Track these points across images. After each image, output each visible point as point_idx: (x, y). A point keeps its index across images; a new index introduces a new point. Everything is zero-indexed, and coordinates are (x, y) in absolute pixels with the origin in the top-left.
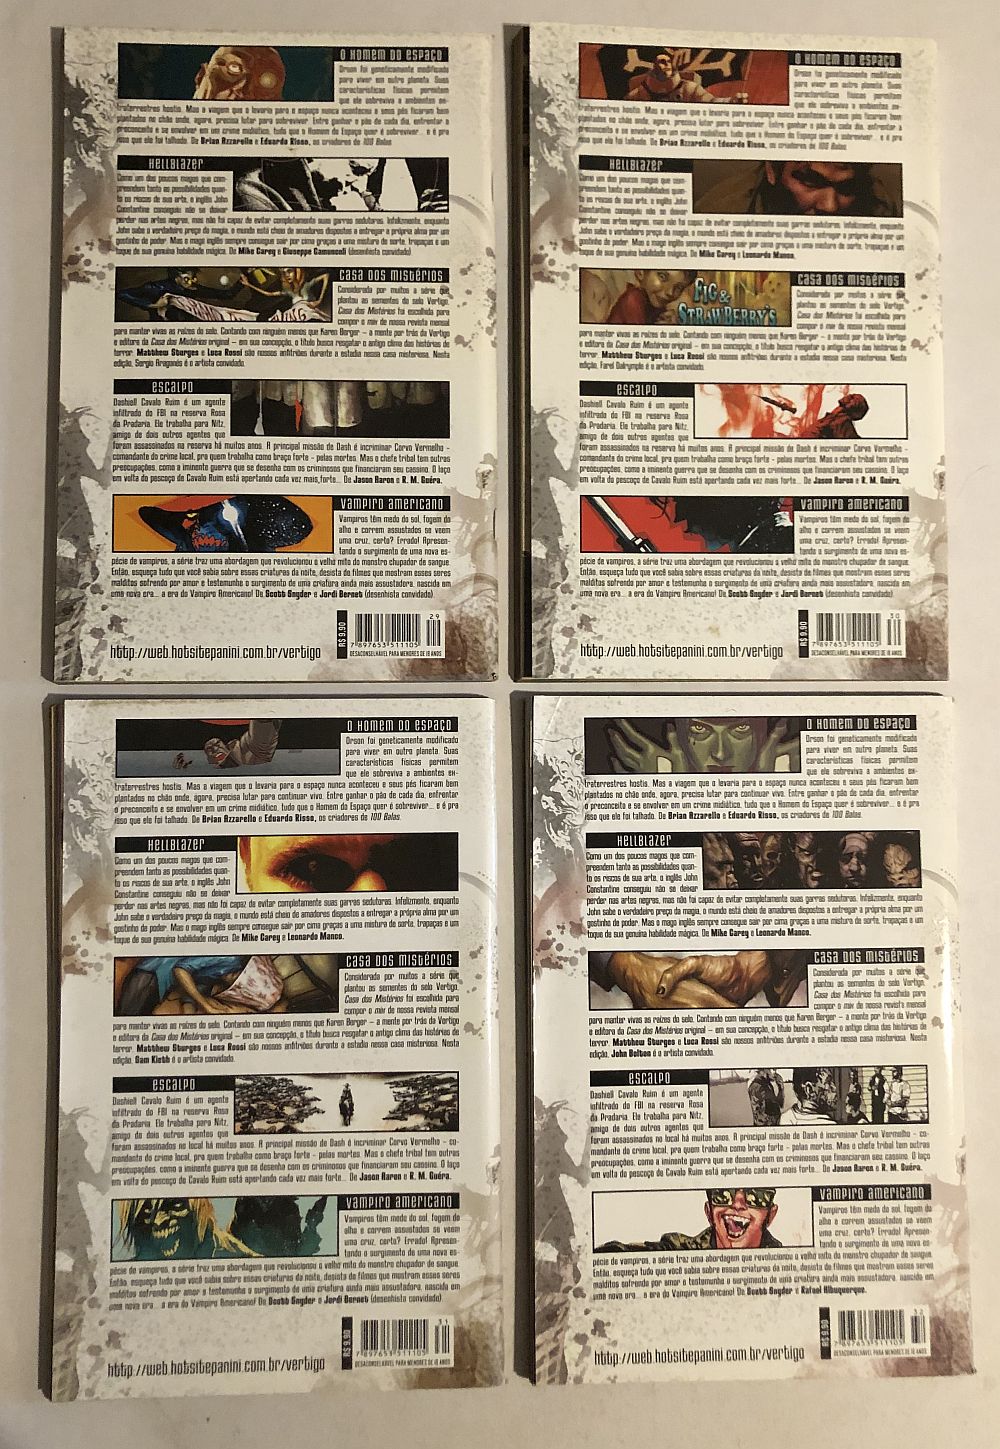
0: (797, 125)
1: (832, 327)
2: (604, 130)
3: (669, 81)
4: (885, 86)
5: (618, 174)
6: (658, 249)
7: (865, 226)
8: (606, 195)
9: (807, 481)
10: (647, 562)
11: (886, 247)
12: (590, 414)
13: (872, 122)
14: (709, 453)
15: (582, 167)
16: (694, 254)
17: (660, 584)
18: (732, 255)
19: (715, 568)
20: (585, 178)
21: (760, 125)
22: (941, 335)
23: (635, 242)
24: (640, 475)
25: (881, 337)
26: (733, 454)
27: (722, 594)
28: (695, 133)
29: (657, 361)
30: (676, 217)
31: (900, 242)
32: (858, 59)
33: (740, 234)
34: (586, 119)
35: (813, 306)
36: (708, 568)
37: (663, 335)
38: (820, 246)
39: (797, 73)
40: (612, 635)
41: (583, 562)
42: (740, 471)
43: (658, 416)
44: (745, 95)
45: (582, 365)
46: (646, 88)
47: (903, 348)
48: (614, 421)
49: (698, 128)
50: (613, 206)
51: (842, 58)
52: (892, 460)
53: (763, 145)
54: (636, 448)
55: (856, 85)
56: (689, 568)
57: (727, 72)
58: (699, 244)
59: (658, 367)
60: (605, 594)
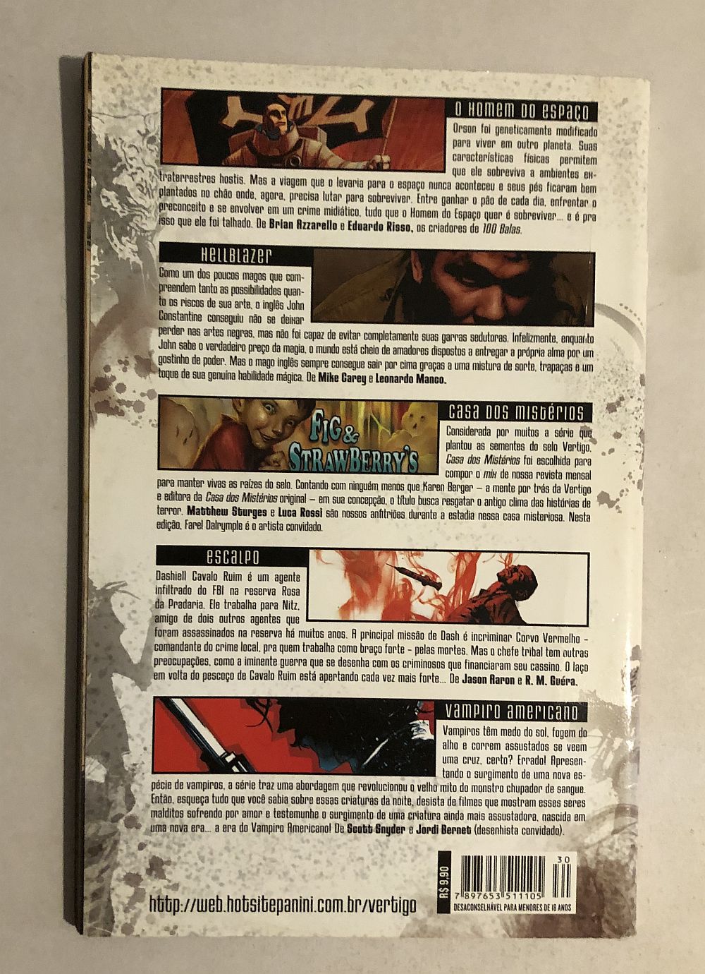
0: (455, 200)
1: (492, 475)
2: (194, 208)
3: (283, 139)
4: (575, 146)
5: (212, 269)
6: (264, 370)
7: (541, 339)
8: (196, 296)
9: (454, 679)
10: (241, 786)
11: (568, 368)
12: (170, 590)
13: (556, 196)
14: (326, 640)
15: (163, 258)
16: (311, 378)
17: (257, 814)
18: (362, 379)
19: (331, 794)
20: (167, 274)
21: (404, 199)
22: (640, 485)
23: (234, 361)
24: (235, 669)
25: (557, 489)
26: (356, 642)
27: (339, 829)
28: (317, 212)
29: (261, 520)
30: (288, 328)
31: (589, 361)
32: (540, 109)
33: (374, 351)
34: (170, 192)
35: (468, 447)
36: (321, 794)
37: (269, 485)
38: (479, 366)
39: (457, 128)
40: (192, 884)
41: (156, 786)
42: (366, 664)
43: (260, 592)
44: (386, 159)
45: (160, 525)
46: (252, 148)
47: (587, 504)
48: (201, 598)
49: (321, 204)
50: (205, 311)
51: (517, 109)
52: (567, 654)
53: (408, 228)
54: (230, 634)
55: (536, 145)
56: (295, 793)
57: (362, 127)
58: (318, 364)
59: (262, 527)
60: (183, 828)
